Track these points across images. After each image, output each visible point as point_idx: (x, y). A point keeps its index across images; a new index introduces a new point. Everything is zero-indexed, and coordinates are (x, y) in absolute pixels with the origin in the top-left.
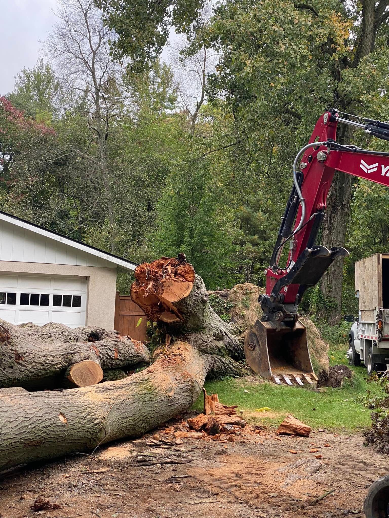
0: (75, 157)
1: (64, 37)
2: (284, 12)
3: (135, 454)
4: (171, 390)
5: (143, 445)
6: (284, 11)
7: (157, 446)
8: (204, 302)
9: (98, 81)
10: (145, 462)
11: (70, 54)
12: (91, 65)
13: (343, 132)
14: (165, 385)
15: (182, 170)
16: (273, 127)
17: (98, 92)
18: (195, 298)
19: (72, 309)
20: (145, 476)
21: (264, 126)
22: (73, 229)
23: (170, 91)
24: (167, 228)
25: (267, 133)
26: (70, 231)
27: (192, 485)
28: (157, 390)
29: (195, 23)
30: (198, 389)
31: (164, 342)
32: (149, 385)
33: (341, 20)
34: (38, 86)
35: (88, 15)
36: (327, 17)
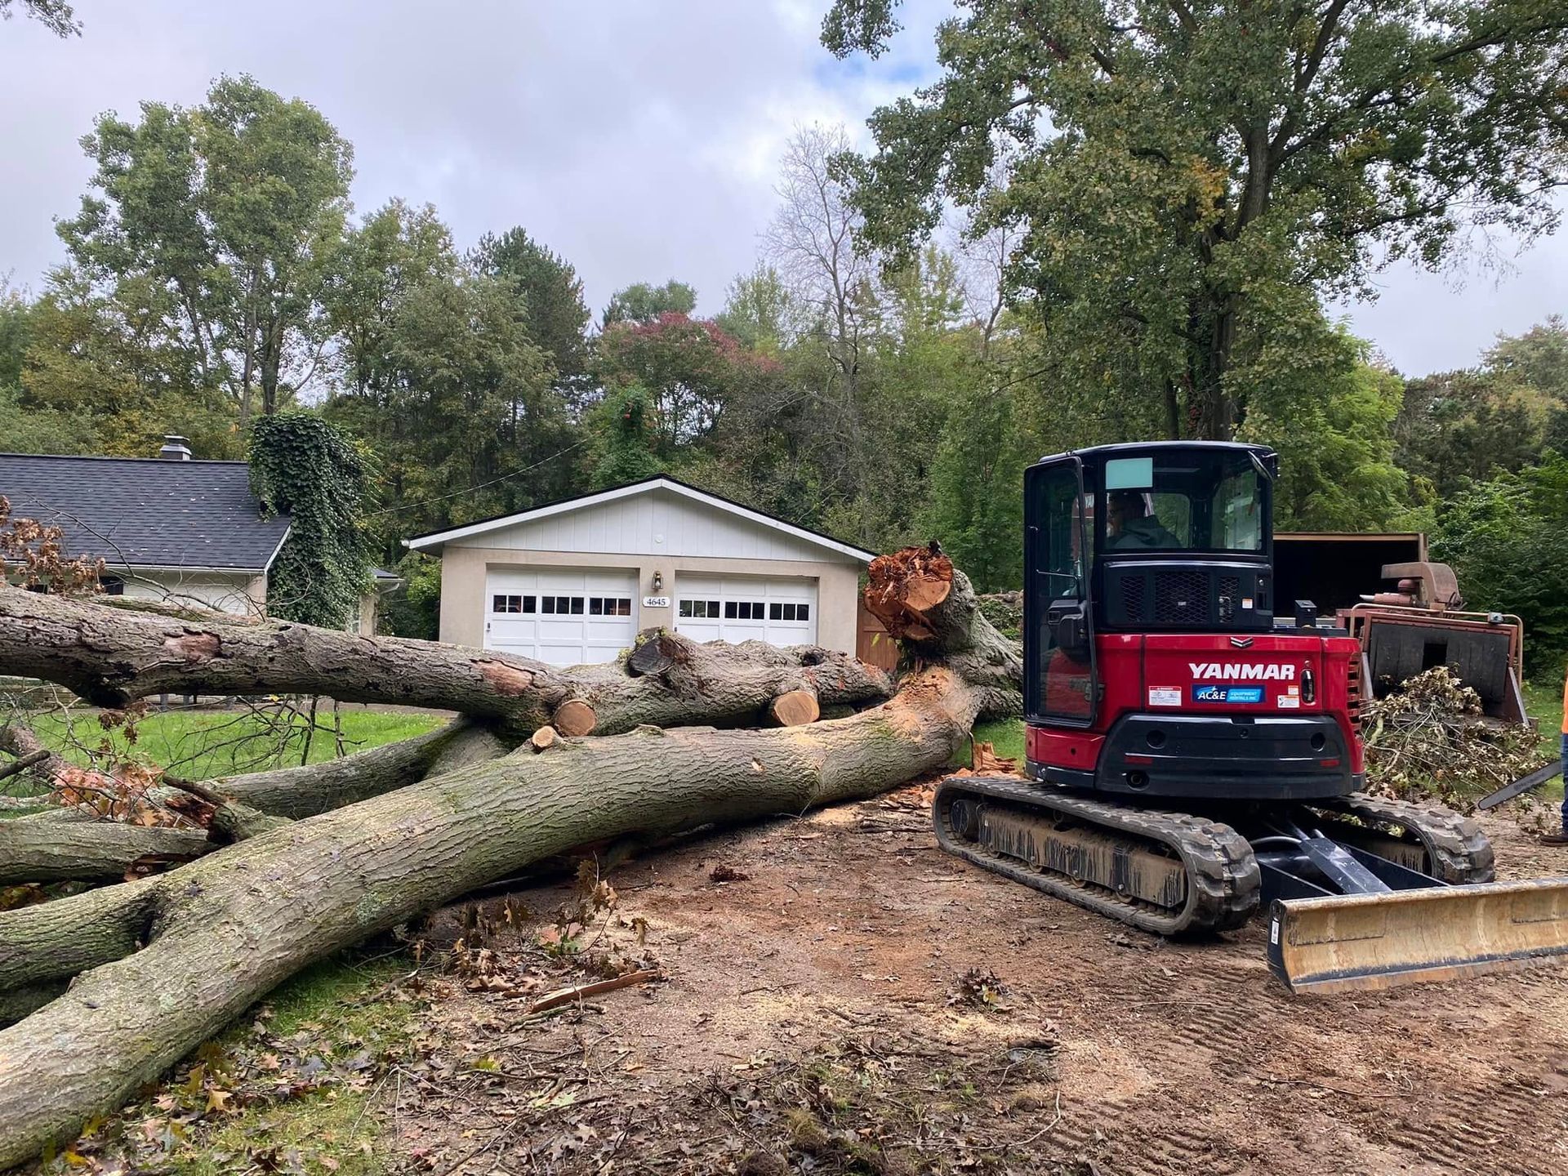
0: (811, 401)
1: (791, 225)
2: (1115, 165)
3: (860, 817)
4: (917, 734)
5: (875, 807)
6: (1114, 162)
7: (893, 809)
8: (970, 610)
9: (842, 287)
10: (871, 829)
11: (801, 251)
12: (831, 263)
13: (1219, 342)
14: (907, 727)
15: (966, 413)
16: (1104, 340)
17: (841, 304)
18: (956, 604)
19: (796, 623)
20: (868, 846)
21: (1090, 340)
22: (809, 508)
23: (952, 294)
24: (945, 503)
25: (1094, 351)
26: (806, 511)
27: (931, 859)
28: (896, 734)
29: (982, 189)
30: (959, 734)
31: (912, 668)
32: (884, 726)
33: (1208, 169)
34: (758, 300)
35: (826, 189)
36: (1184, 166)
